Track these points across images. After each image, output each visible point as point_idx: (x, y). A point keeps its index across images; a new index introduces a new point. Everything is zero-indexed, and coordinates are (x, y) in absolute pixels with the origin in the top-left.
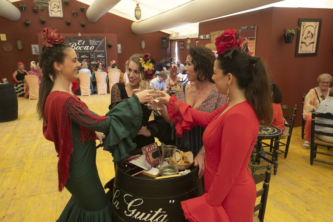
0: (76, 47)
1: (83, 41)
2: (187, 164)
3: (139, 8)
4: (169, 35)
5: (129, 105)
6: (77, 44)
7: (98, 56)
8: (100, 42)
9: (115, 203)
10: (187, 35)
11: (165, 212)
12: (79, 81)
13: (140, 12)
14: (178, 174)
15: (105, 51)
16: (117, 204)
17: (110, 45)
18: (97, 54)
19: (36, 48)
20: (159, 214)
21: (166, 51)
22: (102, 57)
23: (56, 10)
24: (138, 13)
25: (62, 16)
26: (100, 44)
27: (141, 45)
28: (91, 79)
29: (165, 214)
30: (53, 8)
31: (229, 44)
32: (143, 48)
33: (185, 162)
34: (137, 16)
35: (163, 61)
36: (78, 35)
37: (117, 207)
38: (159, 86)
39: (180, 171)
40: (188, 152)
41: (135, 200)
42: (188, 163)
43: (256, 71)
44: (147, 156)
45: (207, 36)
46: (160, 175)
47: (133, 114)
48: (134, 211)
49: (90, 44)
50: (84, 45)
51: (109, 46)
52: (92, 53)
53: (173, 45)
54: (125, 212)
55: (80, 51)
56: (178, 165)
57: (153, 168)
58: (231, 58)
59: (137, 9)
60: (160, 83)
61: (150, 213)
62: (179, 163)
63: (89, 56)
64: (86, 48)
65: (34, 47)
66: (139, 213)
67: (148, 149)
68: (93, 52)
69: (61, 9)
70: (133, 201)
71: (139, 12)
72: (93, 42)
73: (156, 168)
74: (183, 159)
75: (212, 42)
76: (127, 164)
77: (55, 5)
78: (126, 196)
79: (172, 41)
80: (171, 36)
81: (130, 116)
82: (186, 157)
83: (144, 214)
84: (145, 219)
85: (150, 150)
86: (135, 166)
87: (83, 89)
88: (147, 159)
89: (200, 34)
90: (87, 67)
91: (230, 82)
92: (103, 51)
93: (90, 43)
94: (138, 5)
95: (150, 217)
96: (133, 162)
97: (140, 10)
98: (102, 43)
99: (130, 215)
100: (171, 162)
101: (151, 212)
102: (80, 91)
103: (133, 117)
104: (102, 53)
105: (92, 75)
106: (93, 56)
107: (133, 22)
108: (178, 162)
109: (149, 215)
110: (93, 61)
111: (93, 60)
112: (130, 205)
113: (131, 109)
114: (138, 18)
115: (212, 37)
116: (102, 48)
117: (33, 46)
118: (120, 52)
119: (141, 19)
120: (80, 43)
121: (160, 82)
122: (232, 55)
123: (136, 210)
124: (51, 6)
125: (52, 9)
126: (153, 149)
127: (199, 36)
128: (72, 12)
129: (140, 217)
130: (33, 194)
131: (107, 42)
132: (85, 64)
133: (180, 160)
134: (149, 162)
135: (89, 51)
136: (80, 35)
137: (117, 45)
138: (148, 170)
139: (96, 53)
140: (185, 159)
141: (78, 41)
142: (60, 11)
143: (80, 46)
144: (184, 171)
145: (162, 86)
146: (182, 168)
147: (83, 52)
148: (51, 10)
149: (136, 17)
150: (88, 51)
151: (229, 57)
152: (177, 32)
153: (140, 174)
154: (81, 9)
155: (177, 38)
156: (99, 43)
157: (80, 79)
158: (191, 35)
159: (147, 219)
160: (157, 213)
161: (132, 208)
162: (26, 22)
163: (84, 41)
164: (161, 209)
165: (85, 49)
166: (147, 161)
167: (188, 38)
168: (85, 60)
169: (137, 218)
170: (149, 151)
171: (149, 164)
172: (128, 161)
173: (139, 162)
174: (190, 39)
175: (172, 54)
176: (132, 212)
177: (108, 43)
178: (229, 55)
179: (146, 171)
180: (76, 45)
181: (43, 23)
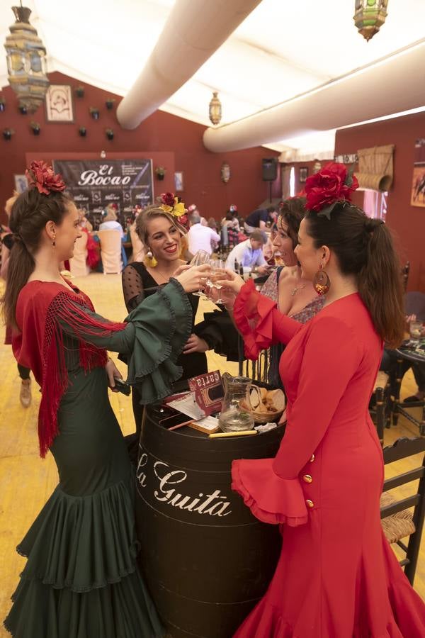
0: (96, 179)
1: (109, 168)
2: (271, 413)
3: (217, 100)
4: (279, 154)
5: (164, 299)
6: (98, 172)
7: (138, 197)
8: (141, 168)
9: (139, 477)
10: (313, 155)
11: (225, 497)
12: (100, 246)
13: (220, 109)
14: (253, 429)
15: (151, 187)
16: (142, 478)
17: (161, 174)
18: (136, 192)
19: (24, 182)
20: (215, 501)
21: (271, 188)
22: (144, 199)
23: (59, 107)
24: (215, 111)
25: (71, 119)
26: (142, 173)
27: (221, 174)
28: (122, 242)
29: (225, 501)
30: (55, 104)
31: (328, 193)
32: (226, 179)
33: (268, 409)
34: (214, 118)
35: (264, 207)
36: (100, 155)
37: (143, 484)
38: (251, 258)
39: (257, 424)
40: (275, 391)
41: (173, 473)
42: (274, 410)
43: (374, 246)
44: (198, 393)
45: (351, 158)
46: (220, 431)
47: (174, 315)
48: (170, 493)
49: (122, 173)
50: (112, 176)
51: (159, 177)
52: (125, 190)
53: (285, 173)
54: (156, 493)
55: (103, 188)
56: (254, 414)
57: (210, 417)
58: (329, 218)
59: (215, 103)
60: (253, 251)
61: (198, 497)
62: (257, 411)
63: (121, 195)
64: (116, 181)
65: (20, 180)
66: (179, 496)
67: (202, 382)
68: (129, 189)
69: (69, 104)
70: (169, 476)
71: (218, 109)
72: (128, 169)
73: (215, 417)
74: (265, 403)
75: (360, 170)
76: (164, 408)
77: (59, 97)
78: (158, 465)
79: (284, 165)
80: (282, 155)
81: (169, 318)
82: (271, 400)
83: (187, 498)
84: (190, 507)
85: (204, 384)
86: (176, 412)
87: (108, 261)
88: (197, 401)
89: (337, 153)
90: (116, 218)
91: (325, 261)
92: (148, 187)
93: (123, 171)
94: (215, 95)
95: (198, 505)
96: (174, 405)
97: (219, 105)
98: (146, 171)
99: (164, 499)
100: (242, 408)
101: (201, 495)
102: (102, 265)
103: (175, 321)
104: (146, 192)
105: (126, 233)
106: (127, 197)
107: (206, 128)
108: (256, 407)
109: (196, 501)
110: (128, 207)
111: (127, 204)
112: (164, 481)
113: (168, 305)
114: (214, 120)
115: (361, 159)
116: (145, 180)
117: (17, 177)
118: (179, 188)
119: (222, 122)
120: (103, 171)
121: (253, 249)
122: (332, 214)
123: (174, 490)
124: (51, 100)
125: (53, 106)
126: (211, 383)
127: (335, 157)
128: (89, 110)
129: (181, 504)
130: (9, 454)
131: (155, 168)
132: (112, 212)
133: (258, 405)
134: (202, 406)
135: (120, 187)
136: (103, 155)
137: (174, 176)
138: (199, 421)
139: (134, 190)
140: (269, 402)
141: (101, 167)
142: (68, 109)
143: (104, 177)
144: (264, 424)
145: (256, 258)
146: (263, 419)
147: (110, 188)
148: (51, 109)
149: (211, 119)
150: (118, 187)
151: (325, 217)
152: (295, 147)
153: (185, 426)
154: (107, 103)
155: (293, 160)
156: (139, 171)
157: (102, 242)
158: (322, 154)
159: (193, 509)
160: (211, 498)
161: (167, 487)
162: (5, 132)
163: (112, 168)
164: (218, 492)
165: (113, 183)
166: (198, 403)
167: (316, 161)
168: (111, 205)
169: (176, 505)
170: (203, 386)
171: (202, 409)
172: (165, 402)
173: (184, 404)
174: (320, 162)
175: (284, 193)
176: (166, 494)
177: (157, 170)
178: (327, 212)
179: (196, 421)
180: (96, 174)
181: (36, 132)
